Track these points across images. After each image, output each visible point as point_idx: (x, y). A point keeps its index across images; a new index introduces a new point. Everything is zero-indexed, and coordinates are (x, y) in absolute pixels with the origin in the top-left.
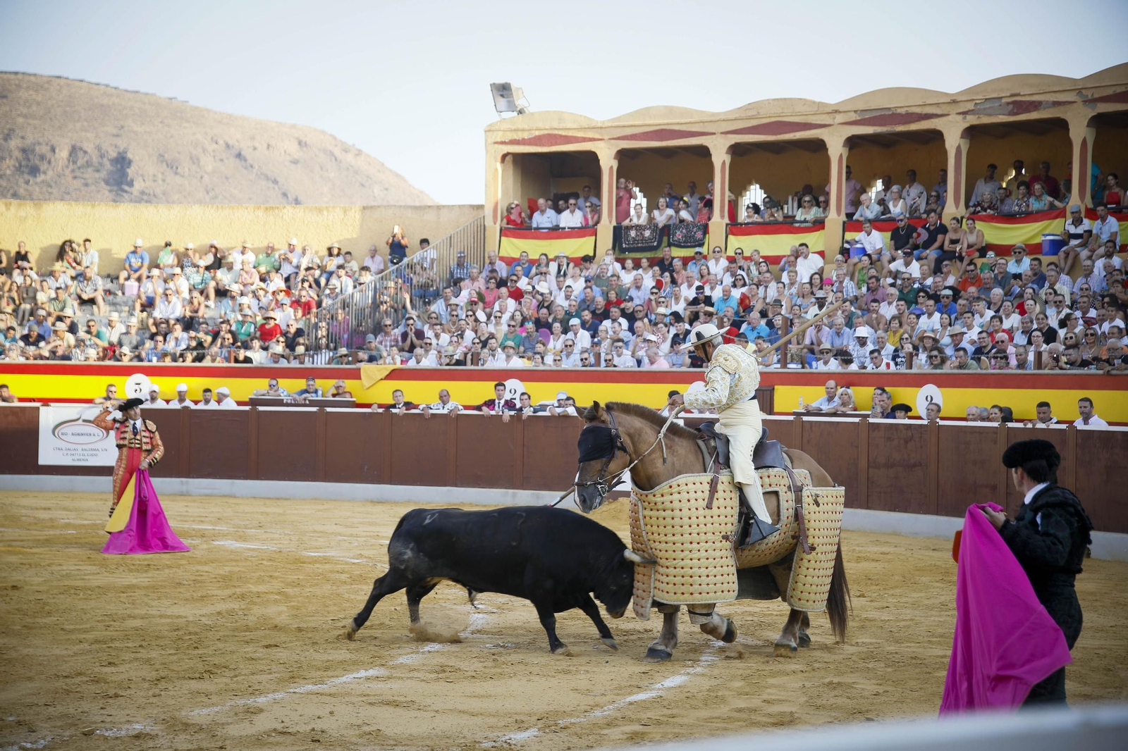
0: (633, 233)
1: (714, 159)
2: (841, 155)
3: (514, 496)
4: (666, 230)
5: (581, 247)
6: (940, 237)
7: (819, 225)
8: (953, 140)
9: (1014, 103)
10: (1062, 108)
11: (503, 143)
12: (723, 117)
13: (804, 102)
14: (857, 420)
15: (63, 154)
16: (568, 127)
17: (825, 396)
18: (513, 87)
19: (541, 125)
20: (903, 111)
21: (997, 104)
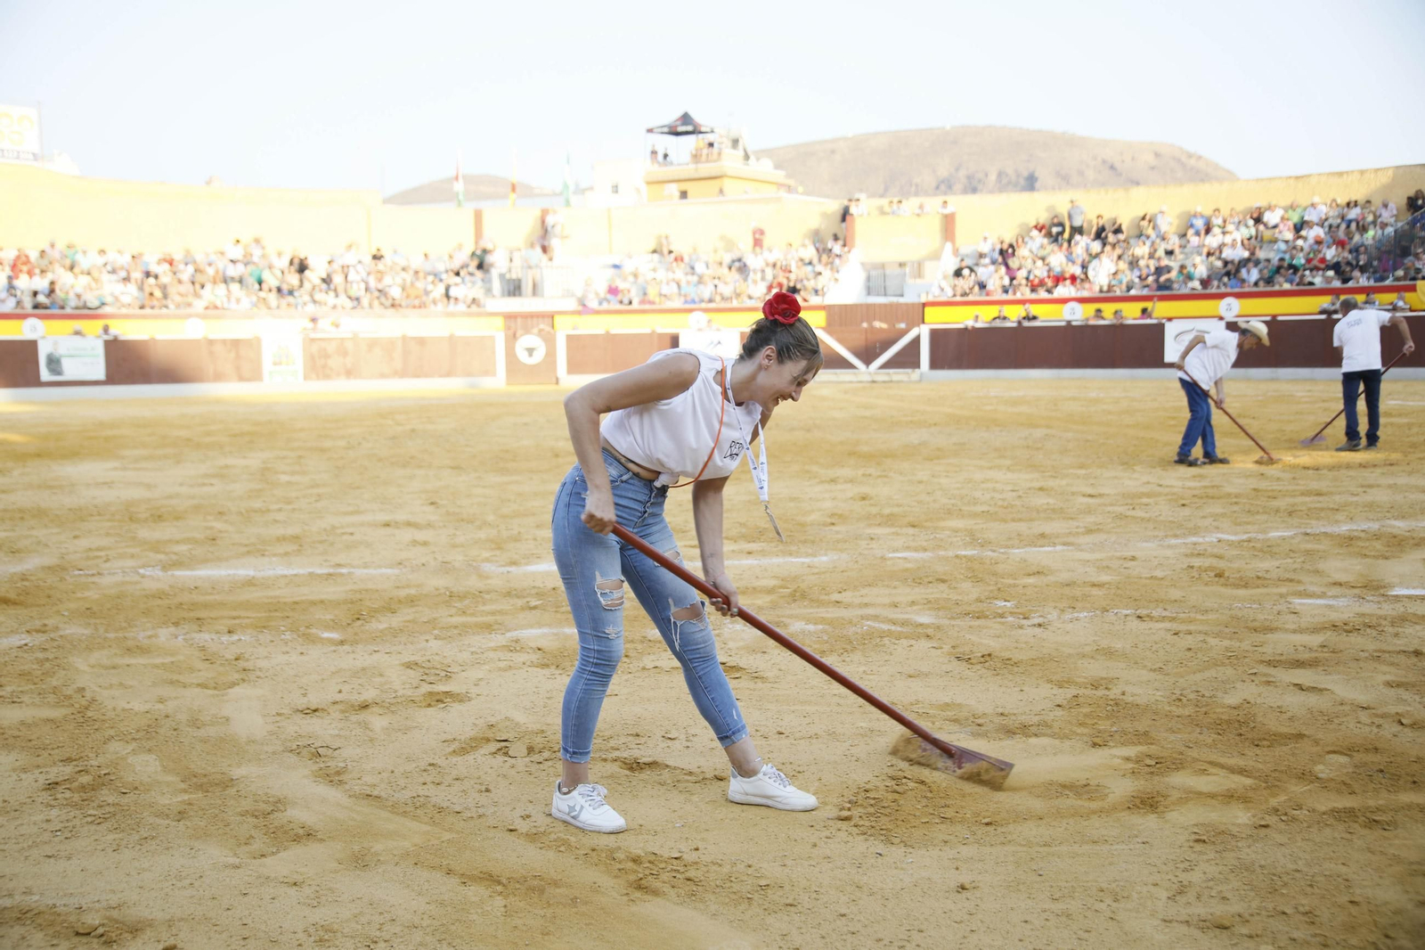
15: (993, 177)
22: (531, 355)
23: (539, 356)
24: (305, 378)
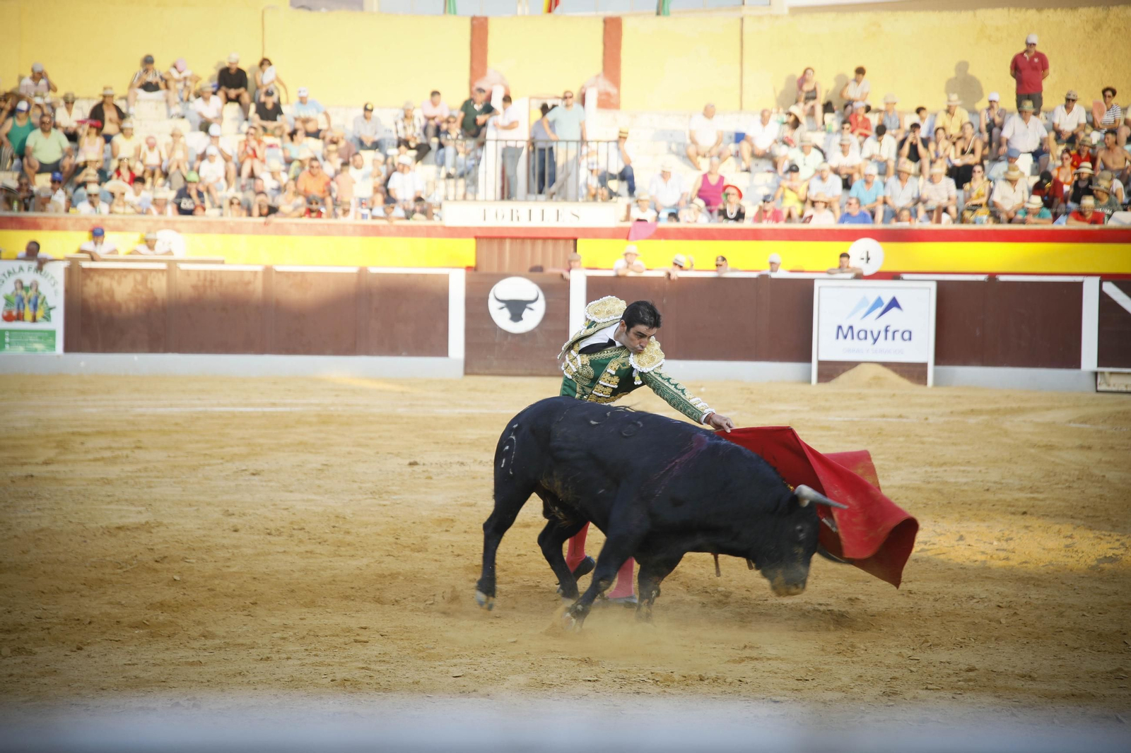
22: (516, 317)
23: (532, 319)
24: (68, 348)
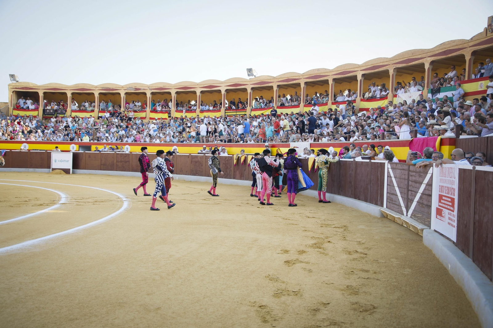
0: (48, 111)
1: (68, 95)
2: (98, 97)
3: (28, 170)
4: (56, 111)
5: (35, 113)
6: (120, 115)
7: (93, 111)
8: (123, 95)
9: (135, 88)
10: (145, 90)
11: (13, 88)
12: (70, 86)
13: (89, 84)
14: (114, 152)
16: (31, 86)
17: (104, 148)
18: (16, 75)
19: (23, 85)
20: (111, 88)
21: (132, 88)
